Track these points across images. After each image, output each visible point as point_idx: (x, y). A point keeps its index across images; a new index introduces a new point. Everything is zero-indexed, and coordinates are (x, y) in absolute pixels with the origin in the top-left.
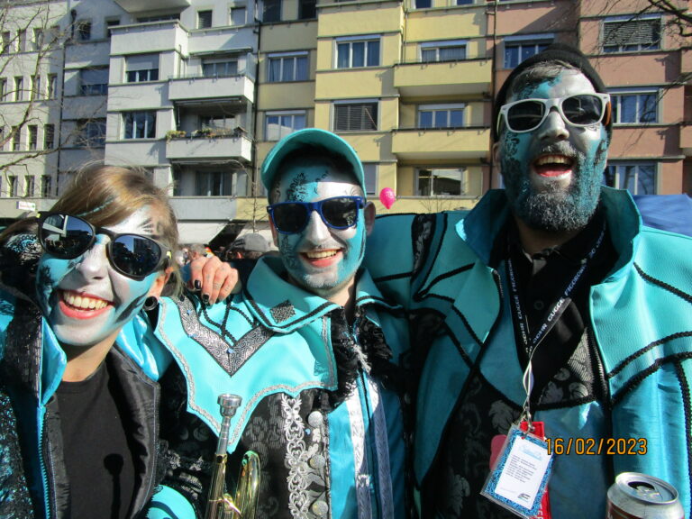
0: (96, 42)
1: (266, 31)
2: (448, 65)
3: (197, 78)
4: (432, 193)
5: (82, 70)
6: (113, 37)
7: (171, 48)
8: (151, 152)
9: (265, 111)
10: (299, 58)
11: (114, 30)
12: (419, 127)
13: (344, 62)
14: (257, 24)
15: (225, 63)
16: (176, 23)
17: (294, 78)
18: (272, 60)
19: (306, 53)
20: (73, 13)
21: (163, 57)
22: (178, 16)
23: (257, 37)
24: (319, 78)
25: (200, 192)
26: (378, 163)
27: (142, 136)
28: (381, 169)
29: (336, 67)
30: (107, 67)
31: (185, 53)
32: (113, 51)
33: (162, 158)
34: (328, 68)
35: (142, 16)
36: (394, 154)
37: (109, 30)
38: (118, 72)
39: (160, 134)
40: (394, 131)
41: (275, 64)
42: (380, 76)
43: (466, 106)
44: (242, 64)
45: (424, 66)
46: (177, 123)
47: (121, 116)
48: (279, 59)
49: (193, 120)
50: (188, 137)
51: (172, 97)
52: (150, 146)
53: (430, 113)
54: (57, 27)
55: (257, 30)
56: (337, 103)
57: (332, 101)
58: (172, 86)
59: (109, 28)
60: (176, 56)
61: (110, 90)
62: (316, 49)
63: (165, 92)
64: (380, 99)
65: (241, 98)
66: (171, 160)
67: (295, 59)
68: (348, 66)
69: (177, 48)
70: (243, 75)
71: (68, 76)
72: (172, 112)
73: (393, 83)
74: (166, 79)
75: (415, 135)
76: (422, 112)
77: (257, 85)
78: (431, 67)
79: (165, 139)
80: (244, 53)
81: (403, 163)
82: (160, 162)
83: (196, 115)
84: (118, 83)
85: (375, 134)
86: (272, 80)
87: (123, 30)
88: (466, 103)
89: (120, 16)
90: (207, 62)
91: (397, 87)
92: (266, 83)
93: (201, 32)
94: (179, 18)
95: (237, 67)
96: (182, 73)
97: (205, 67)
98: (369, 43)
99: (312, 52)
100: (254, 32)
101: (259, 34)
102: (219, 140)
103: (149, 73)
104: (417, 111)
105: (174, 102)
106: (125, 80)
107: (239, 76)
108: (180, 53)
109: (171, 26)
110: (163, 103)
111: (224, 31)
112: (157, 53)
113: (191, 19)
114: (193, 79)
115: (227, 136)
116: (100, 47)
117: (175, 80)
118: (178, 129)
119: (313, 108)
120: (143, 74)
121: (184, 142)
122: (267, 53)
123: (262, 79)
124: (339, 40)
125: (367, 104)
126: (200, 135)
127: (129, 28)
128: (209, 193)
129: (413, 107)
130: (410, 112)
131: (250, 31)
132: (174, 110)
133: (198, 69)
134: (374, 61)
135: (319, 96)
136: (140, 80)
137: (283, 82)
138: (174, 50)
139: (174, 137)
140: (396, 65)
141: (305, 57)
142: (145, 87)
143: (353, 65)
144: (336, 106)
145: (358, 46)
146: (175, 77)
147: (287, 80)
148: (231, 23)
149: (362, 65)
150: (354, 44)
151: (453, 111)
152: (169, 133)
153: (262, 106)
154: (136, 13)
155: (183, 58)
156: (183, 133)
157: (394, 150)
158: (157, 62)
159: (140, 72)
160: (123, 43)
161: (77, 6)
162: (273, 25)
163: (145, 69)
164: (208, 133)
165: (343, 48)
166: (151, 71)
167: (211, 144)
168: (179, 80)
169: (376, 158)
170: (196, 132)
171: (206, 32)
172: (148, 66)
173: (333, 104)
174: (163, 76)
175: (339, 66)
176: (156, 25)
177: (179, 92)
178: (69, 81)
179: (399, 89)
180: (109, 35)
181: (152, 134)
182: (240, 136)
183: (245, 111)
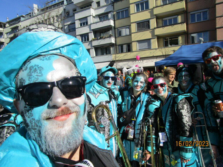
0: (71, 17)
1: (115, 4)
2: (170, 5)
3: (98, 22)
4: (169, 45)
5: (69, 25)
6: (75, 15)
7: (90, 15)
8: (89, 45)
9: (117, 28)
10: (125, 10)
11: (75, 13)
12: (163, 26)
13: (138, 10)
14: (112, 3)
15: (105, 16)
16: (91, 7)
17: (125, 17)
18: (118, 13)
19: (127, 9)
20: (65, 9)
21: (88, 18)
22: (91, 5)
23: (113, 7)
24: (131, 16)
25: (102, 54)
26: (151, 39)
27: (86, 41)
28: (152, 41)
29: (136, 12)
30: (75, 23)
31: (94, 15)
32: (76, 19)
33: (92, 46)
34: (134, 12)
35: (81, 7)
36: (156, 35)
37: (74, 13)
38: (77, 24)
39: (90, 40)
40: (155, 28)
41: (119, 13)
42: (150, 12)
43: (178, 16)
44: (110, 15)
45: (163, 6)
46: (94, 36)
47: (80, 36)
48: (119, 12)
49: (98, 34)
50: (97, 39)
51: (92, 28)
52: (88, 43)
53: (166, 20)
54: (61, 14)
55: (113, 5)
56: (137, 22)
57: (136, 22)
58: (92, 26)
59: (74, 12)
60: (92, 17)
61: (77, 30)
62: (129, 7)
63: (90, 28)
64: (150, 19)
65: (110, 26)
66: (94, 46)
67: (124, 11)
68: (139, 11)
69: (92, 14)
70: (110, 19)
71: (66, 27)
72: (92, 33)
73: (153, 14)
74: (90, 24)
75: (162, 28)
76: (164, 20)
77: (114, 21)
78: (165, 6)
79: (91, 41)
80: (110, 12)
81: (159, 37)
82: (91, 47)
83: (99, 33)
84: (78, 27)
85: (150, 30)
86: (118, 19)
87: (77, 12)
88: (178, 15)
89: (76, 8)
90: (100, 17)
91: (154, 15)
92: (117, 20)
93: (97, 8)
94: (91, 6)
95: (108, 17)
96: (94, 22)
97: (100, 18)
98: (145, 2)
99: (129, 8)
100: (112, 5)
101: (113, 6)
102: (106, 39)
103: (85, 23)
104: (162, 20)
105: (93, 30)
106: (80, 26)
107: (109, 19)
108: (93, 16)
109: (89, 8)
110: (90, 31)
111: (104, 7)
112: (87, 17)
113: (94, 5)
114: (97, 23)
115: (108, 38)
116: (72, 17)
117: (92, 24)
118: (95, 37)
119: (131, 25)
120: (84, 24)
121: (97, 41)
122: (116, 11)
123: (116, 19)
124: (136, 3)
125: (146, 21)
126: (101, 38)
127: (79, 11)
128: (105, 54)
129: (161, 19)
130: (160, 21)
131: (111, 5)
132: (93, 32)
133: (98, 19)
134: (147, 7)
135: (132, 22)
136: (83, 25)
137: (121, 19)
138: (91, 15)
139: (94, 40)
140: (154, 8)
141: (127, 10)
142: (85, 27)
143: (141, 10)
144: (137, 23)
145: (142, 4)
146: (92, 23)
147: (123, 18)
148: (105, 4)
149: (144, 10)
150: (140, 4)
151: (174, 19)
152: (92, 39)
153: (117, 27)
154: (80, 6)
155: (94, 17)
156: (96, 38)
157: (155, 34)
158: (87, 20)
159: (83, 23)
160: (78, 16)
161: (65, 8)
162: (117, 2)
163: (84, 22)
164: (103, 37)
165: (137, 6)
166: (86, 22)
167: (104, 40)
168: (93, 23)
169: (150, 37)
170: (99, 38)
171: (99, 8)
172: (85, 21)
173: (136, 23)
174: (89, 23)
175: (137, 11)
176: (85, 9)
177: (94, 27)
178: (66, 28)
179: (156, 15)
180: (74, 14)
181: (88, 40)
182: (111, 37)
183: (112, 29)
